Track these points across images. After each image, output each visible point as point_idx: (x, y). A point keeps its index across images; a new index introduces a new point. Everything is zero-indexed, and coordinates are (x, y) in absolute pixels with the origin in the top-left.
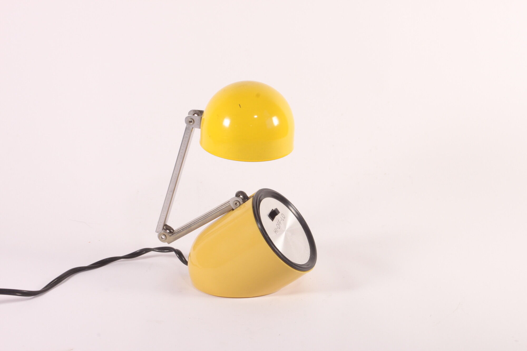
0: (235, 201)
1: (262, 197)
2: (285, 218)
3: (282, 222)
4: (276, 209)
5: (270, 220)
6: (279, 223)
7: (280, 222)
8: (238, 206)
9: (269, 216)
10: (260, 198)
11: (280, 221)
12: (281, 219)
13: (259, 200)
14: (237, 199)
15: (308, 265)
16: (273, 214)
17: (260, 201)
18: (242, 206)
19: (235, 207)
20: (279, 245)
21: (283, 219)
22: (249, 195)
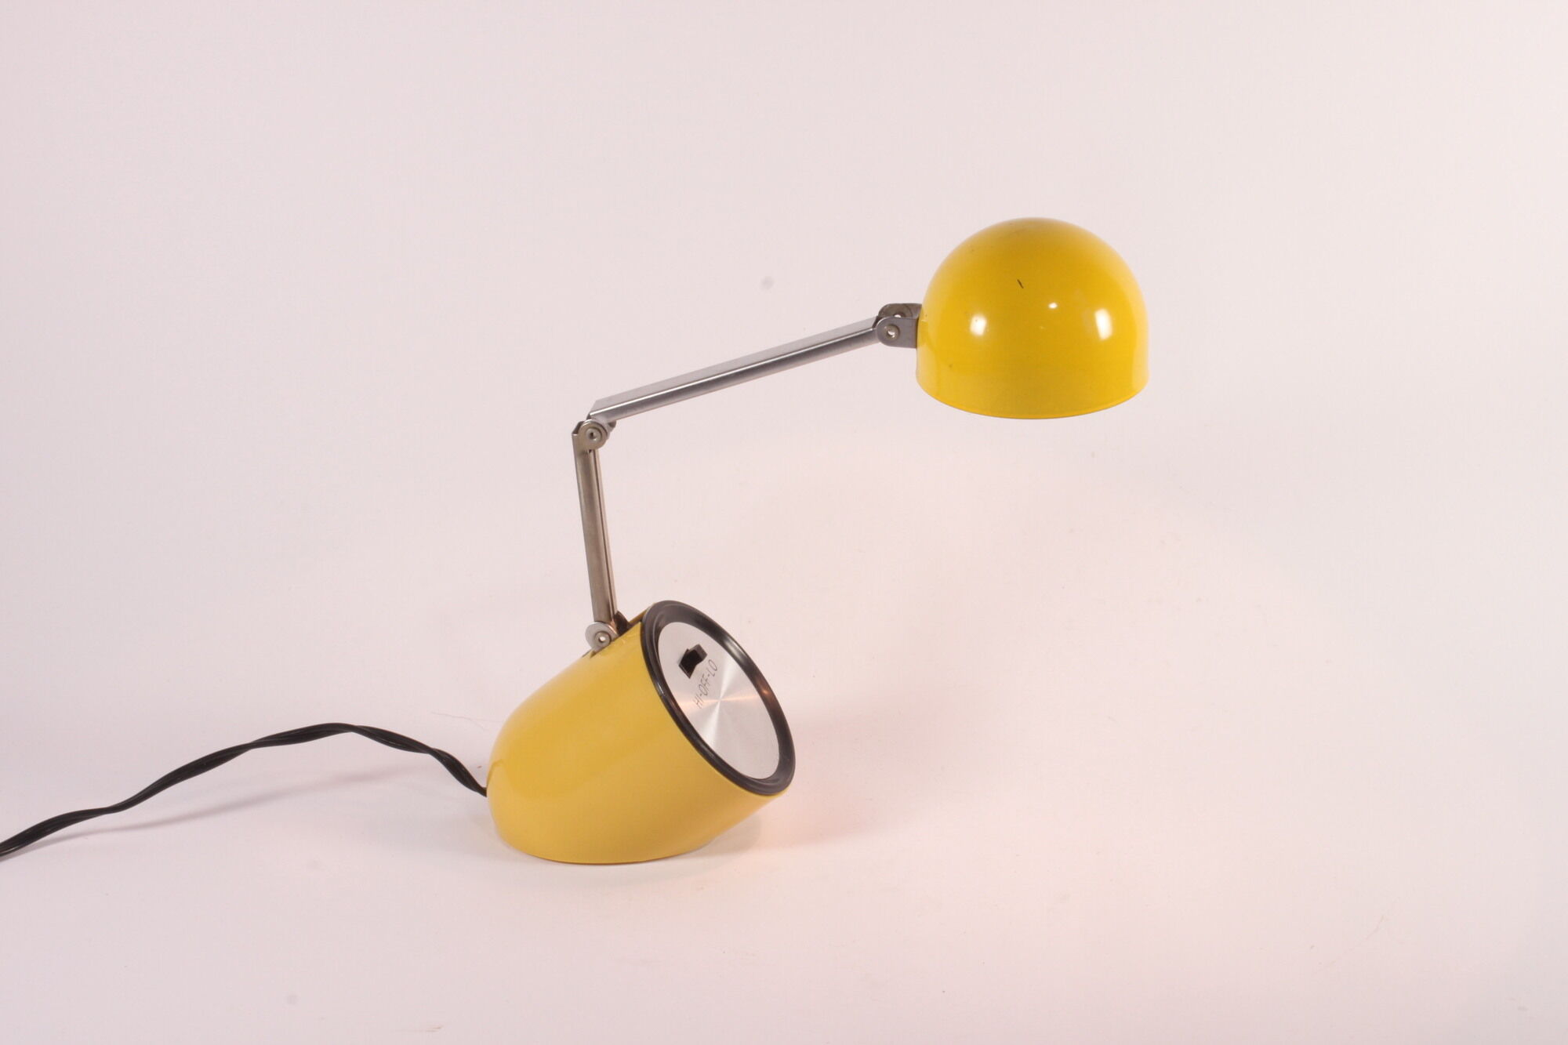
0: (598, 632)
1: (663, 621)
2: (716, 670)
3: (711, 679)
4: (699, 647)
5: (682, 675)
6: (704, 682)
7: (706, 680)
8: (604, 644)
9: (680, 666)
10: (657, 624)
11: (706, 676)
12: (708, 673)
13: (656, 626)
14: (603, 627)
15: (775, 780)
16: (691, 660)
17: (658, 631)
18: (615, 644)
19: (598, 646)
20: (709, 736)
21: (713, 672)
22: (629, 618)
